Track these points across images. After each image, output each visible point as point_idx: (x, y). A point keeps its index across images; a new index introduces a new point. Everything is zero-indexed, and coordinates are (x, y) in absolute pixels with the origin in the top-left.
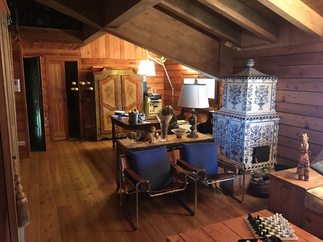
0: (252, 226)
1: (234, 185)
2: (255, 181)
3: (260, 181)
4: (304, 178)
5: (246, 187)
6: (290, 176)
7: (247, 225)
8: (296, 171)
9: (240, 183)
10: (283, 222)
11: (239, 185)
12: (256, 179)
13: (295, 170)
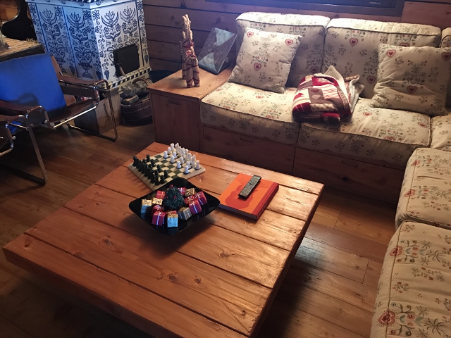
0: (142, 173)
1: (98, 117)
2: (128, 103)
3: (135, 102)
4: (193, 84)
5: (116, 115)
6: (176, 85)
7: (135, 175)
8: (181, 76)
9: (106, 111)
10: (182, 153)
11: (105, 115)
12: (128, 100)
13: (179, 74)
